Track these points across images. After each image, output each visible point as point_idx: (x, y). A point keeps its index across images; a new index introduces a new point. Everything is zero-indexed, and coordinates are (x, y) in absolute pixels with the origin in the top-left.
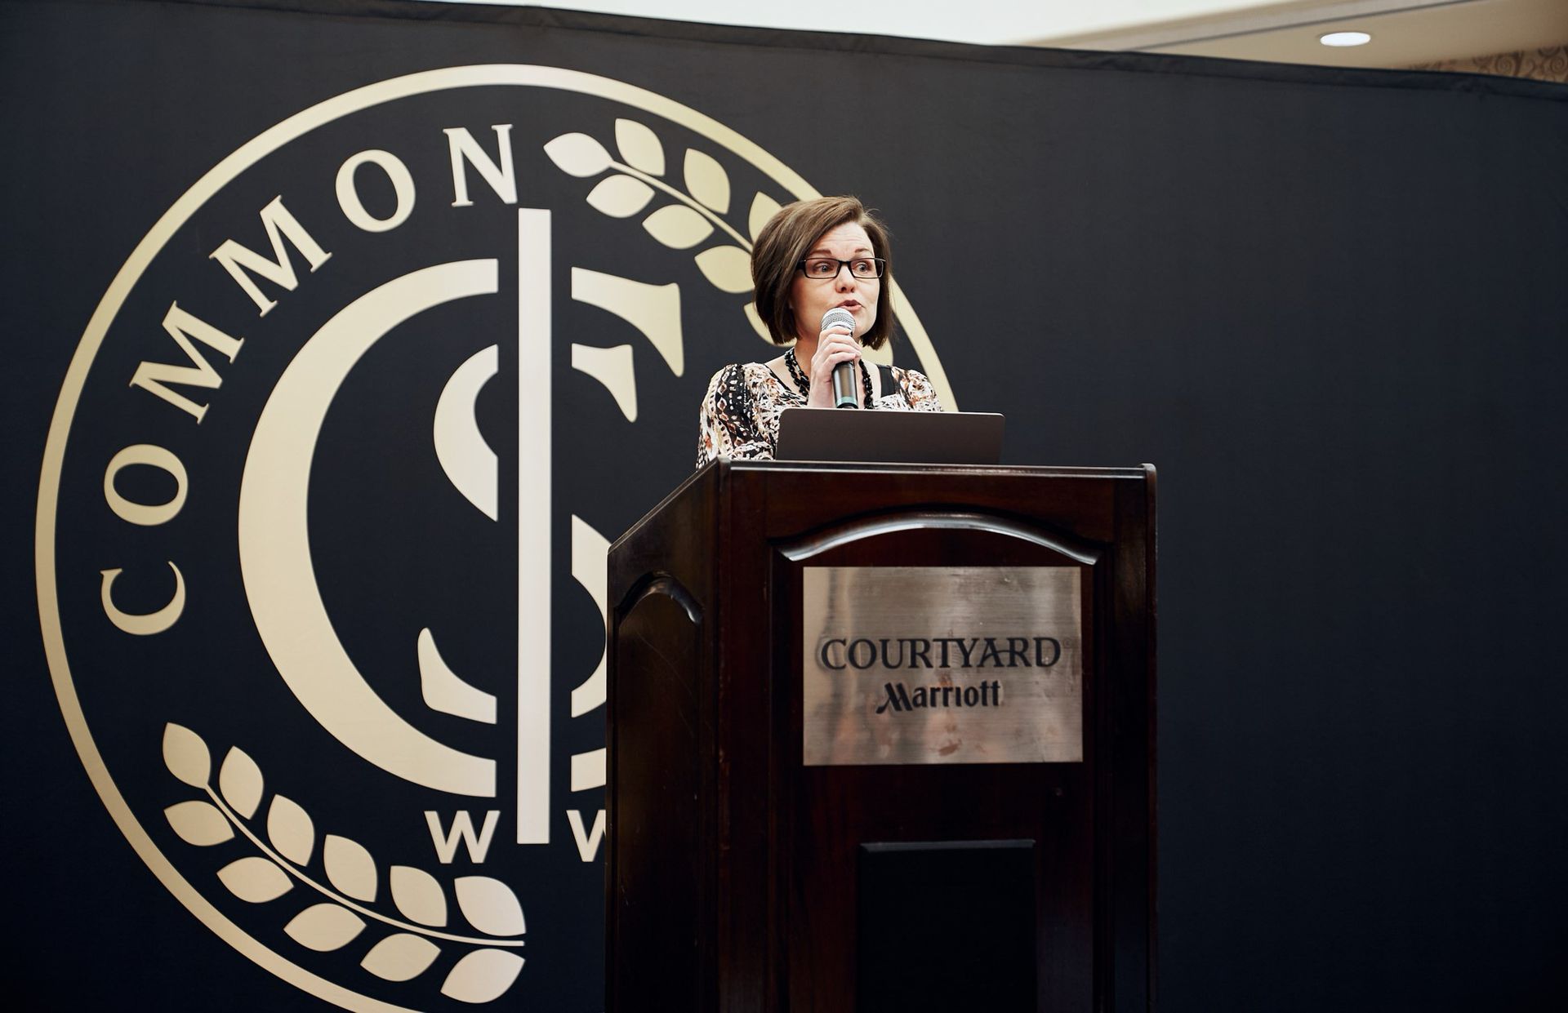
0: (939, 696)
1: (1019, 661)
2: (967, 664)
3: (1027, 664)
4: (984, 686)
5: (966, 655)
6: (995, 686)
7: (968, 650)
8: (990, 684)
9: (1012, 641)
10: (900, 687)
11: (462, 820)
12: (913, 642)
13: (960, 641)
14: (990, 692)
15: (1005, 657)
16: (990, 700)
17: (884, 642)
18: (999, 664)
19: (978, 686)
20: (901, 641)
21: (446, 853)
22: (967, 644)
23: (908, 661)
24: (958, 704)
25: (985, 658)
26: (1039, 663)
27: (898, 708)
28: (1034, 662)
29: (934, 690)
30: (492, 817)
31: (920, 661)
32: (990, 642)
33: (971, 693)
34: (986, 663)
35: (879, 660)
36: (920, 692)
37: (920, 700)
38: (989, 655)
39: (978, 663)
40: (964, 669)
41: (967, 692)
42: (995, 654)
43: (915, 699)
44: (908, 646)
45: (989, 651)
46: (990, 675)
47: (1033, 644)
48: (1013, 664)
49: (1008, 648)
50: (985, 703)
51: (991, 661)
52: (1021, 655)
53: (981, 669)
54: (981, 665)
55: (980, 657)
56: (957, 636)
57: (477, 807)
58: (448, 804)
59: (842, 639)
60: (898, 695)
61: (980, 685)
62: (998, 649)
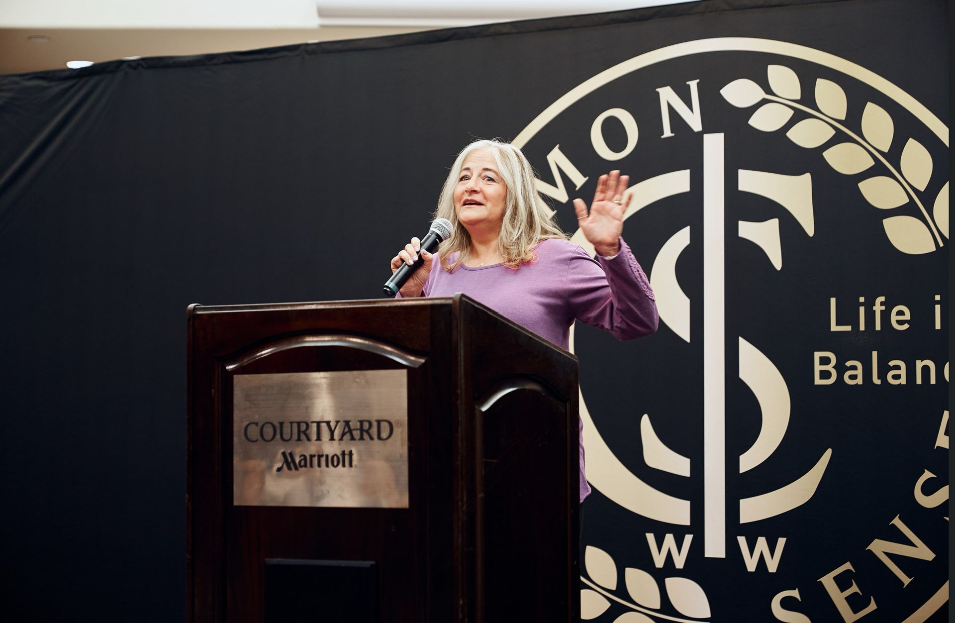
0: (315, 460)
1: (366, 436)
2: (332, 439)
3: (371, 438)
4: (343, 453)
5: (332, 432)
6: (351, 454)
7: (333, 428)
8: (347, 452)
9: (361, 422)
10: (291, 454)
11: (669, 540)
12: (299, 423)
13: (328, 423)
14: (347, 458)
15: (357, 434)
16: (347, 463)
17: (281, 424)
18: (353, 438)
19: (339, 454)
20: (291, 423)
21: (659, 561)
22: (333, 425)
23: (295, 437)
24: (327, 466)
25: (343, 434)
26: (379, 438)
27: (289, 468)
28: (375, 436)
29: (312, 456)
30: (688, 539)
31: (303, 437)
32: (347, 423)
33: (335, 458)
34: (344, 438)
35: (278, 436)
36: (303, 457)
37: (303, 463)
38: (347, 432)
39: (340, 438)
40: (330, 442)
41: (333, 458)
42: (350, 431)
43: (300, 462)
44: (295, 426)
45: (347, 430)
46: (348, 446)
47: (375, 424)
48: (362, 438)
49: (359, 427)
50: (344, 466)
51: (348, 436)
52: (367, 432)
53: (341, 442)
54: (341, 439)
55: (341, 433)
56: (326, 419)
57: (679, 532)
58: (661, 529)
59: (256, 422)
60: (290, 460)
61: (341, 453)
62: (352, 428)
